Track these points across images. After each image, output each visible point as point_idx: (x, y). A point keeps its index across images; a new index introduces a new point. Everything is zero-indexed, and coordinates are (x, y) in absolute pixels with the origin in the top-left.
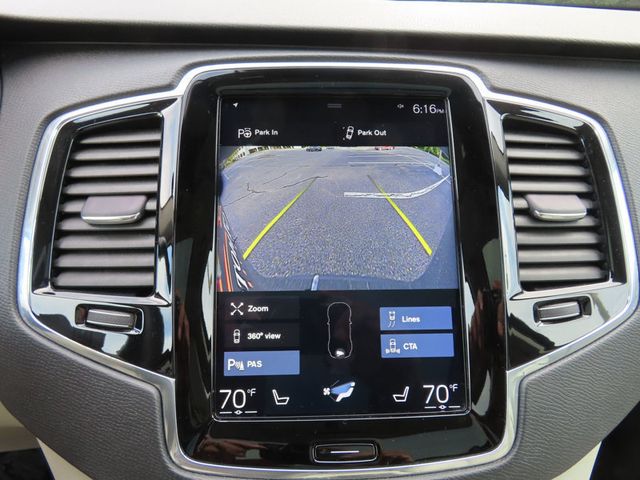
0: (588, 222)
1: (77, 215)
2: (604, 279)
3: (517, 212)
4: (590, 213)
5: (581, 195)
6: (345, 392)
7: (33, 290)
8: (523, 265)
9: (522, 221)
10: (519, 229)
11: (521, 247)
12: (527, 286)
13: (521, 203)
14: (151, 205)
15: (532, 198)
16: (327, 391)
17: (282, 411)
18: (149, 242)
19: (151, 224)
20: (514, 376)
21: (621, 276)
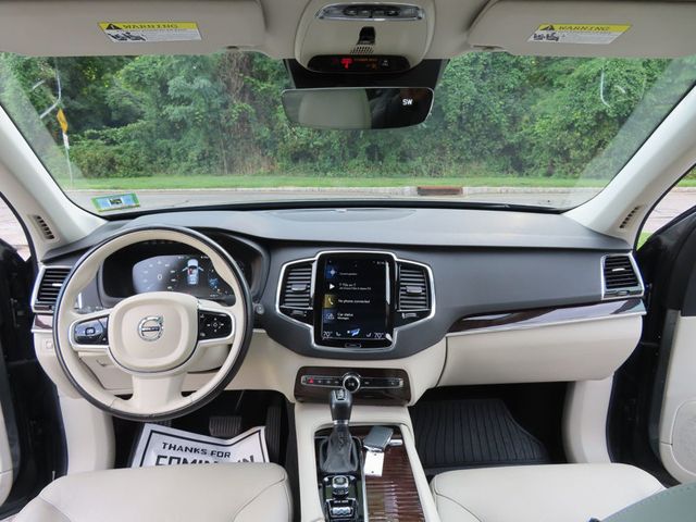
0: (423, 294)
1: (291, 289)
2: (425, 308)
3: (402, 290)
4: (423, 291)
5: (422, 287)
9: (404, 293)
10: (402, 295)
11: (402, 299)
12: (402, 308)
13: (404, 288)
14: (309, 286)
15: (407, 287)
17: (338, 337)
18: (308, 295)
19: (308, 291)
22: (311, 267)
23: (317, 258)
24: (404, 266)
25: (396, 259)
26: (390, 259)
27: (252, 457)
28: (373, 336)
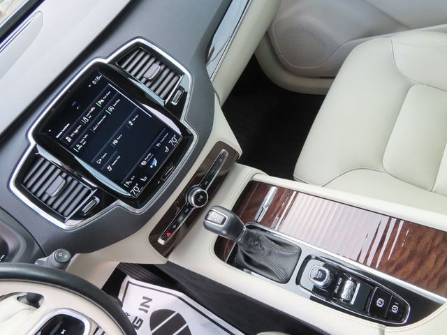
0: (163, 67)
1: (49, 197)
2: (179, 78)
3: (145, 83)
4: (160, 65)
5: (155, 62)
6: (155, 162)
7: (64, 223)
8: (159, 95)
9: (148, 84)
10: (150, 87)
11: (155, 91)
12: (165, 98)
13: (144, 80)
14: (64, 175)
15: (145, 76)
16: (151, 167)
17: (147, 181)
18: (75, 182)
19: (70, 179)
20: (182, 121)
21: (182, 74)
22: (40, 156)
23: (33, 143)
24: (121, 59)
25: (106, 61)
26: (99, 67)
27: (144, 298)
28: (170, 146)
